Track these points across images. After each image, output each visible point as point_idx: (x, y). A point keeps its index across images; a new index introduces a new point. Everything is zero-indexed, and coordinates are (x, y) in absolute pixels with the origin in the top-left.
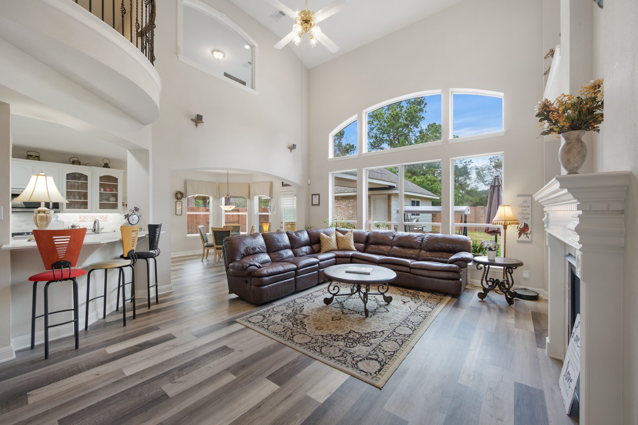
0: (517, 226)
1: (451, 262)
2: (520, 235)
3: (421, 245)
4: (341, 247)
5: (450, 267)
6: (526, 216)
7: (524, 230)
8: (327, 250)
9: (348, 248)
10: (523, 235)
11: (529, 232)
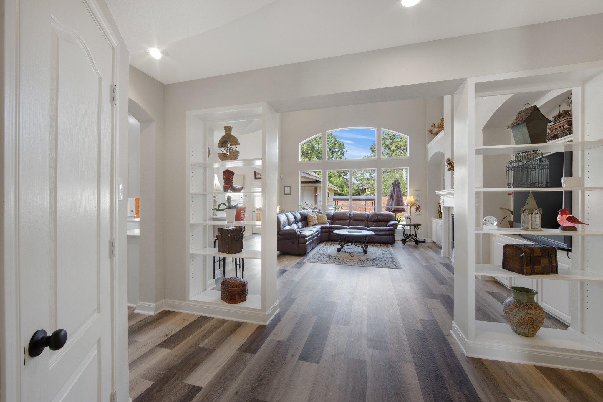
0: (414, 206)
1: (389, 226)
2: (416, 211)
3: (368, 219)
4: (320, 222)
5: (390, 228)
6: (419, 201)
7: (418, 209)
8: (313, 224)
9: (324, 222)
10: (417, 211)
11: (420, 209)
